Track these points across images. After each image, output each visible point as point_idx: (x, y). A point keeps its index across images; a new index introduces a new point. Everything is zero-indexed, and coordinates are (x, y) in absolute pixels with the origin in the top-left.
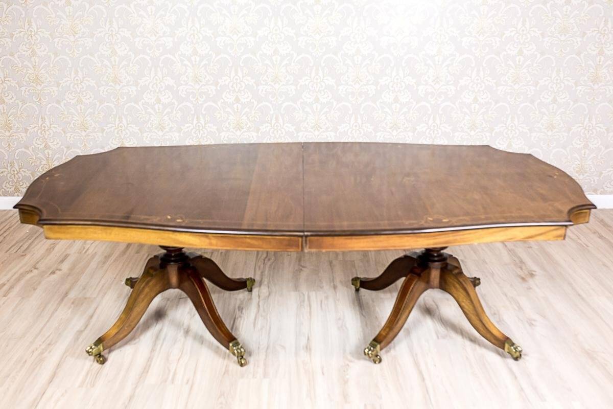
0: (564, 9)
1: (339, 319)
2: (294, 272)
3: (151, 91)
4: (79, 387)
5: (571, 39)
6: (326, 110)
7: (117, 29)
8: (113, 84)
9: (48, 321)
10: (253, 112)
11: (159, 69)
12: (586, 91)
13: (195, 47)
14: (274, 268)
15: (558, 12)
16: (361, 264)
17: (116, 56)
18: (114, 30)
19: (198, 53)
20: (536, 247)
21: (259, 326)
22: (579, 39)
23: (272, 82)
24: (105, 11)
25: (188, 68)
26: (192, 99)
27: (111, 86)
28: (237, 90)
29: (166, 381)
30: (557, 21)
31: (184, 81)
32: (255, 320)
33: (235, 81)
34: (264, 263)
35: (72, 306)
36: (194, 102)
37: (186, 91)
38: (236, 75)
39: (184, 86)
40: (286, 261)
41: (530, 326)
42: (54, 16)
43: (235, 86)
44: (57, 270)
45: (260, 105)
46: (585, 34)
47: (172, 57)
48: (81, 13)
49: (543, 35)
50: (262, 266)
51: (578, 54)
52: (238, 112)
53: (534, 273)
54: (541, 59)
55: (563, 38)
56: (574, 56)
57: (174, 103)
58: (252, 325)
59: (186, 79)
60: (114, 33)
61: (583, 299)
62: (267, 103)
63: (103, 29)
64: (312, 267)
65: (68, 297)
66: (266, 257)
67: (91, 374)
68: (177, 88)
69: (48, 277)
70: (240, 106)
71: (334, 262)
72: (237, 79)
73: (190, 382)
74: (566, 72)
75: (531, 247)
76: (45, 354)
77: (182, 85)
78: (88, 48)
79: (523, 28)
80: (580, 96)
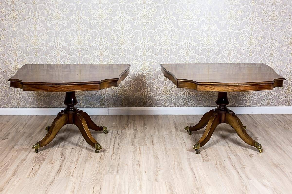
0: (273, 7)
1: (155, 155)
2: (132, 139)
3: (54, 49)
4: (27, 177)
5: (277, 22)
6: (149, 59)
7: (38, 16)
8: (34, 46)
9: (6, 156)
10: (110, 61)
11: (59, 37)
12: (287, 50)
13: (79, 26)
14: (121, 138)
15: (269, 9)
16: (167, 136)
17: (36, 30)
18: (36, 16)
19: (80, 29)
20: (261, 129)
21: (114, 158)
22: (281, 23)
23: (120, 44)
24: (32, 7)
25: (75, 37)
26: (76, 54)
27: (33, 46)
28: (101, 49)
29: (69, 176)
30: (269, 14)
31: (73, 44)
32: (112, 156)
33: (100, 44)
34: (116, 136)
35: (17, 151)
36: (78, 55)
37: (73, 49)
38: (101, 40)
39: (73, 46)
40: (128, 135)
41: (250, 157)
42: (4, 10)
43: (100, 46)
44: (5, 138)
45: (113, 57)
46: (284, 20)
47: (66, 31)
48: (19, 8)
49: (263, 20)
50: (115, 137)
51: (282, 30)
52: (101, 60)
53: (257, 138)
54: (263, 33)
55: (273, 22)
56: (280, 31)
57: (67, 56)
58: (110, 158)
59: (74, 43)
60: (36, 18)
61: (280, 148)
62: (117, 56)
63: (30, 16)
64: (141, 137)
65: (14, 148)
66: (117, 134)
67: (32, 174)
68: (69, 47)
69: (1, 141)
70: (102, 57)
71: (153, 135)
72: (101, 43)
73: (81, 176)
74: (276, 40)
75: (259, 129)
76: (8, 167)
77: (71, 46)
78: (21, 26)
79: (252, 17)
80: (285, 52)
